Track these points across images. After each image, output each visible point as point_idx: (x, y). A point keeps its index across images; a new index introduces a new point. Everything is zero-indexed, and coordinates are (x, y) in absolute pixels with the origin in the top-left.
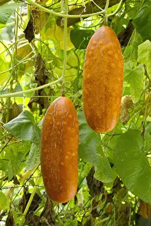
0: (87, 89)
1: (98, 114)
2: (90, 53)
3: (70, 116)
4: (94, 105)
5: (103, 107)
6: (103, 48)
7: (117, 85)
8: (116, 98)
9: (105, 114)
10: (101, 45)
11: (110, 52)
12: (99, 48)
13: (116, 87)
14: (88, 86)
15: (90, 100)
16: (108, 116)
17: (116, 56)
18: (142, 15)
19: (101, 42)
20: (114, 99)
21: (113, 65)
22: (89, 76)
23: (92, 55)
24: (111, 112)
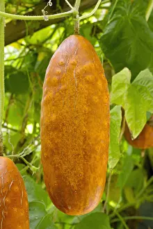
0: (52, 140)
1: (73, 182)
2: (55, 78)
3: (16, 188)
4: (64, 167)
5: (80, 170)
6: (79, 71)
7: (103, 132)
8: (102, 155)
9: (84, 183)
10: (74, 64)
11: (89, 77)
12: (70, 71)
13: (101, 137)
14: (53, 134)
15: (56, 158)
16: (90, 186)
17: (100, 84)
18: (114, 29)
19: (72, 61)
20: (98, 157)
21: (95, 99)
22: (54, 117)
23: (59, 82)
24: (95, 178)
